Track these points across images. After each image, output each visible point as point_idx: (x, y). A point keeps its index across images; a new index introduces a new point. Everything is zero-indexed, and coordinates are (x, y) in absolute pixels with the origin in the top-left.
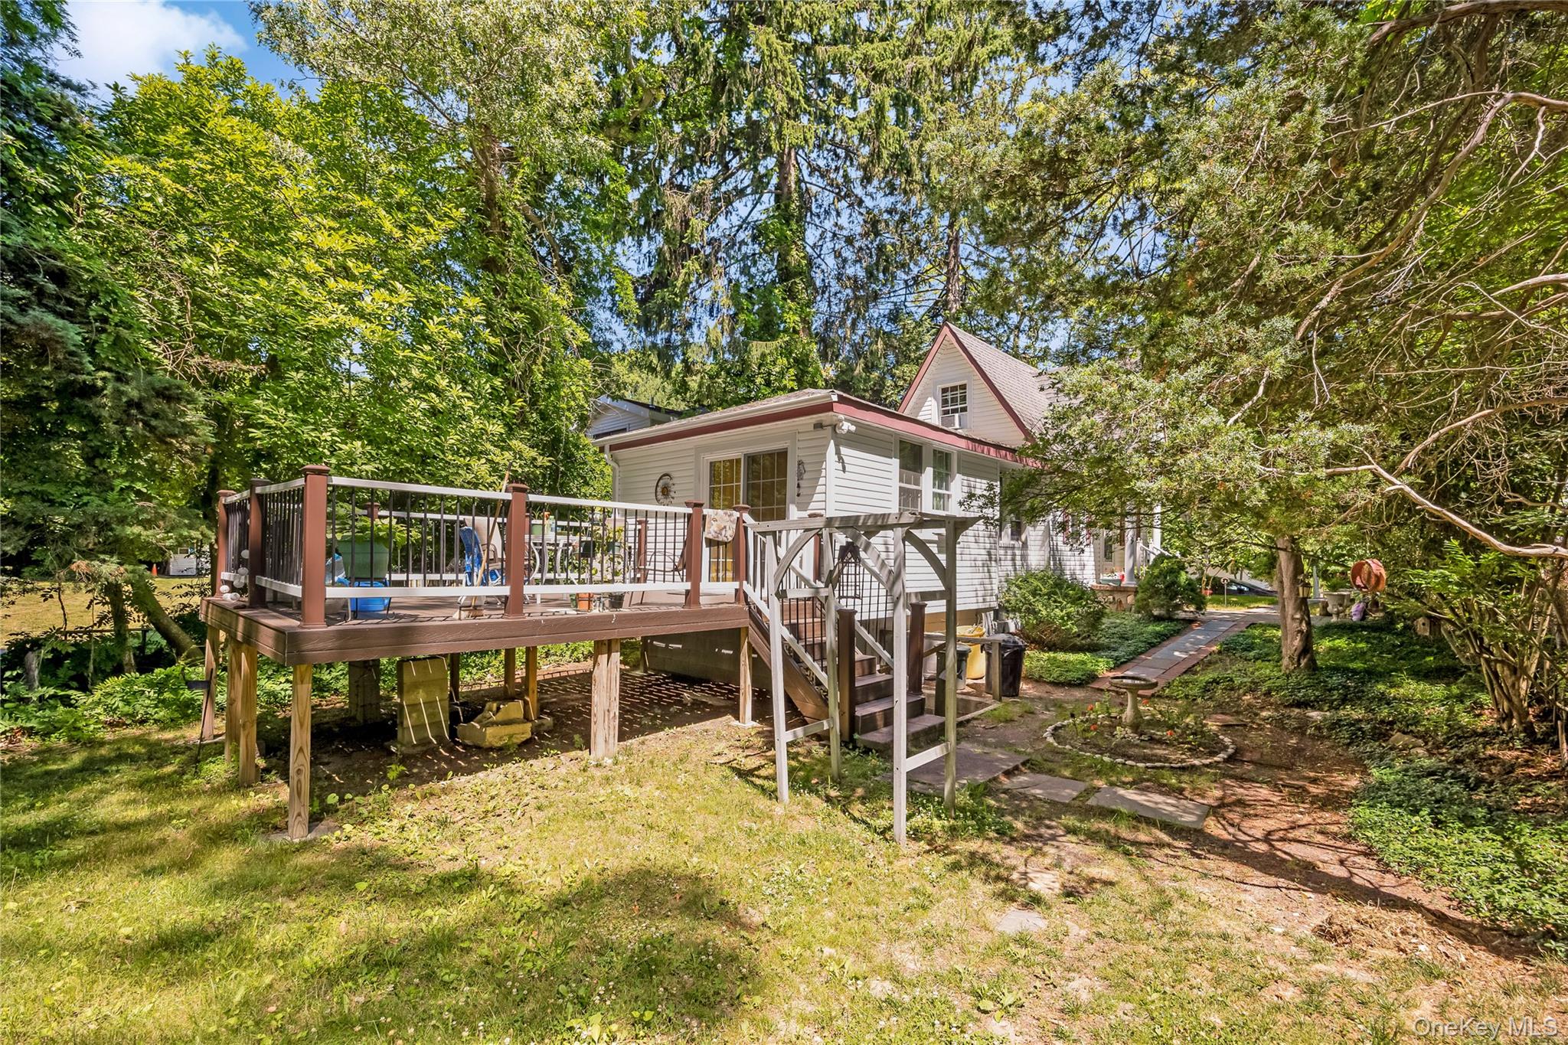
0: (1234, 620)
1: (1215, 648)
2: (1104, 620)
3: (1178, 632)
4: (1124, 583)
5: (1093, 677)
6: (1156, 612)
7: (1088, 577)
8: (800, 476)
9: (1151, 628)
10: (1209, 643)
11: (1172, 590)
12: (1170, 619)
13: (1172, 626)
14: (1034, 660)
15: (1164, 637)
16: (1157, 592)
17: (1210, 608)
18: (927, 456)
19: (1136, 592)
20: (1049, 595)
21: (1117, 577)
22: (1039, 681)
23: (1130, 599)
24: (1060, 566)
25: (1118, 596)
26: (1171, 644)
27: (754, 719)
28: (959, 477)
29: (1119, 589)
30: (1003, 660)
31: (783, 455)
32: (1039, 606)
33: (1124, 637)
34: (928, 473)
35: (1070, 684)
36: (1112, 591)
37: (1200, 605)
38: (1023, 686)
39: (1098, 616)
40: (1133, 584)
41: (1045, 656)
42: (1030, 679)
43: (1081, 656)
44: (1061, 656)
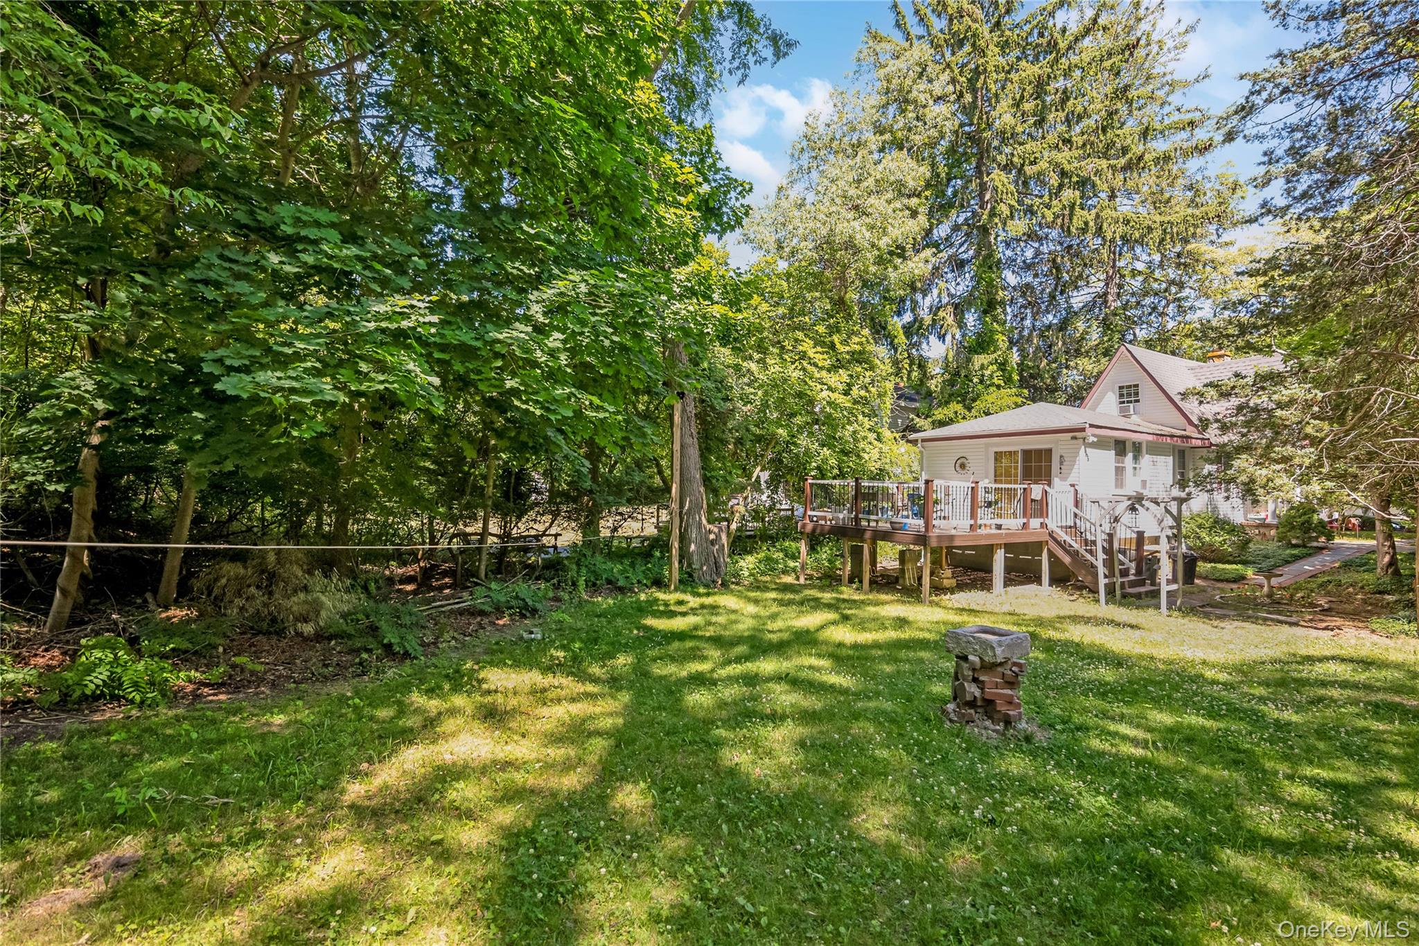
0: (1359, 548)
1: (1337, 565)
2: (1251, 545)
3: (1310, 555)
4: (1269, 521)
5: (1243, 578)
6: (1294, 542)
7: (1238, 517)
8: (1061, 463)
9: (1288, 552)
10: (1334, 562)
11: (1306, 527)
12: (1305, 546)
13: (1305, 551)
14: (1203, 567)
15: (1297, 558)
16: (1293, 528)
17: (1337, 540)
18: (1129, 446)
19: (1277, 528)
20: (1211, 528)
21: (1263, 515)
22: (1205, 578)
23: (1273, 532)
24: (1215, 509)
25: (1262, 530)
26: (1302, 562)
27: (1050, 585)
28: (1147, 456)
29: (1263, 525)
30: (1185, 563)
31: (1049, 451)
32: (1203, 535)
33: (1266, 557)
34: (1130, 455)
35: (1228, 581)
36: (1258, 527)
37: (1330, 537)
38: (1196, 581)
39: (1248, 542)
40: (1275, 522)
41: (1209, 565)
42: (1200, 577)
43: (1234, 566)
44: (1220, 566)
